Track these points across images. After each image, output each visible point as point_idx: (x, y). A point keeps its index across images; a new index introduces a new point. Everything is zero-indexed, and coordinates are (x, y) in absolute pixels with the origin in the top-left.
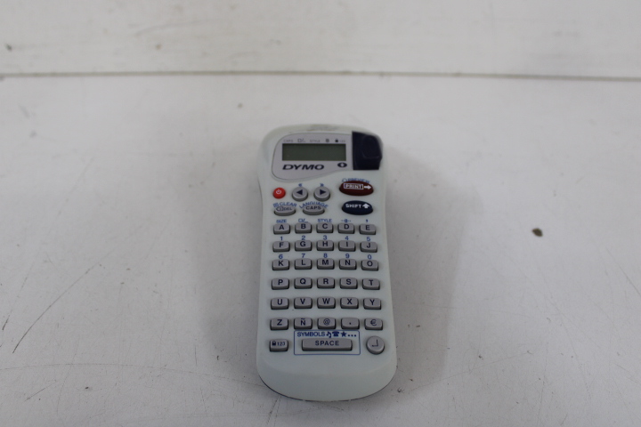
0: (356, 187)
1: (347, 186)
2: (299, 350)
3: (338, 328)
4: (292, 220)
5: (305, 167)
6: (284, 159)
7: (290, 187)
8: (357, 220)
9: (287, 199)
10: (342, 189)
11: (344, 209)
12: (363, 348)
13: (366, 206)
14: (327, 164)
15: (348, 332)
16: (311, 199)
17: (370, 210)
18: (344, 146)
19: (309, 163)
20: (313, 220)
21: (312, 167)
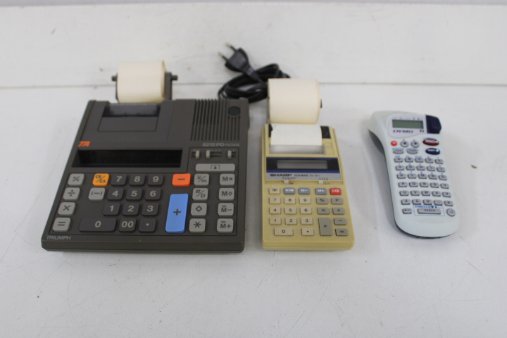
0: (431, 142)
1: (427, 141)
2: (416, 213)
3: (433, 204)
4: (403, 156)
5: (404, 131)
6: (394, 126)
7: (399, 141)
8: (434, 157)
9: (398, 146)
10: (424, 142)
11: (427, 151)
12: (446, 214)
13: (437, 151)
14: (414, 130)
15: (438, 207)
16: (410, 147)
17: (438, 153)
18: (422, 122)
19: (406, 129)
20: (413, 156)
21: (407, 131)
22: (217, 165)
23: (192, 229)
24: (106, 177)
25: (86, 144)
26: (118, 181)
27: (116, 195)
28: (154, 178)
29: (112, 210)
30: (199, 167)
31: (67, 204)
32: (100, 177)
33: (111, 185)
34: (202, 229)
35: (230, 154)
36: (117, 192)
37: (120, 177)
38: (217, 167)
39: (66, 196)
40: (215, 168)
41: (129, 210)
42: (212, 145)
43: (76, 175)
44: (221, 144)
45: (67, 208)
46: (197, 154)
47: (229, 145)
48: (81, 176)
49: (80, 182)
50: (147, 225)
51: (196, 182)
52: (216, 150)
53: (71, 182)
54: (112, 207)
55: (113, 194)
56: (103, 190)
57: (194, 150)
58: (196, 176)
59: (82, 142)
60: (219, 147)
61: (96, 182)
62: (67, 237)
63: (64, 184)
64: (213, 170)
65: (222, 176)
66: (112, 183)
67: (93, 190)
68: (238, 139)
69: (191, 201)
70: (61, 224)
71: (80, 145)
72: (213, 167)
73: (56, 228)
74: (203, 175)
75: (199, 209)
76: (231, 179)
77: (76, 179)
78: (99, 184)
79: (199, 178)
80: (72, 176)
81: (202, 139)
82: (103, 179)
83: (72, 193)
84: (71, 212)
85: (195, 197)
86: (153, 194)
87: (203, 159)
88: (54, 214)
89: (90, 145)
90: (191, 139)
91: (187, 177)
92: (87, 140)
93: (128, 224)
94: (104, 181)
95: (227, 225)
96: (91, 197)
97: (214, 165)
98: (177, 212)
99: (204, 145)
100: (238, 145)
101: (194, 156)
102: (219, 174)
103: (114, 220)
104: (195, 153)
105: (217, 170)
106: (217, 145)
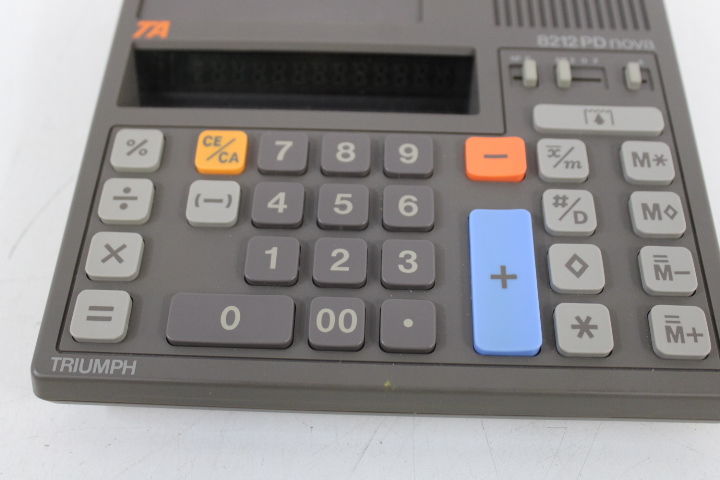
22: (604, 111)
23: (569, 342)
24: (237, 142)
25: (158, 32)
26: (280, 157)
27: (281, 207)
28: (402, 150)
29: (273, 265)
30: (546, 115)
31: (115, 239)
32: (217, 141)
33: (258, 170)
34: (602, 342)
35: (634, 74)
36: (281, 196)
37: (288, 144)
38: (605, 116)
39: (107, 210)
40: (599, 120)
41: (335, 267)
42: (569, 41)
43: (138, 135)
44: (596, 41)
45: (114, 253)
46: (530, 71)
47: (621, 45)
48: (154, 139)
49: (151, 160)
50: (408, 323)
51: (548, 168)
52: (584, 61)
53: (119, 158)
54: (273, 252)
55: (270, 205)
56: (233, 189)
57: (515, 59)
58: (543, 146)
59: (144, 25)
60: (590, 50)
61: (204, 159)
62: (124, 365)
63: (97, 168)
64: (593, 127)
65: (628, 148)
66: (262, 163)
67: (198, 187)
68: (647, 26)
69: (544, 238)
70: (100, 314)
71: (137, 35)
72: (592, 116)
73: (81, 327)
74: (565, 144)
75: (577, 266)
76: (660, 160)
77: (137, 148)
78: (215, 166)
79: (554, 153)
80: (122, 137)
81: (532, 23)
82: (230, 150)
83: (125, 199)
84: (129, 268)
85: (554, 221)
86: (407, 206)
87: (549, 87)
88: (71, 277)
89: (171, 31)
90: (497, 22)
91: (514, 146)
92: (160, 18)
93: (337, 321)
94: (235, 158)
95: (687, 330)
96: (194, 214)
97: (593, 111)
98: (504, 277)
99: (543, 40)
100: (650, 45)
101: (519, 78)
102: (616, 140)
103: (284, 302)
104: (520, 66)
105: (606, 127)
106: (584, 44)
